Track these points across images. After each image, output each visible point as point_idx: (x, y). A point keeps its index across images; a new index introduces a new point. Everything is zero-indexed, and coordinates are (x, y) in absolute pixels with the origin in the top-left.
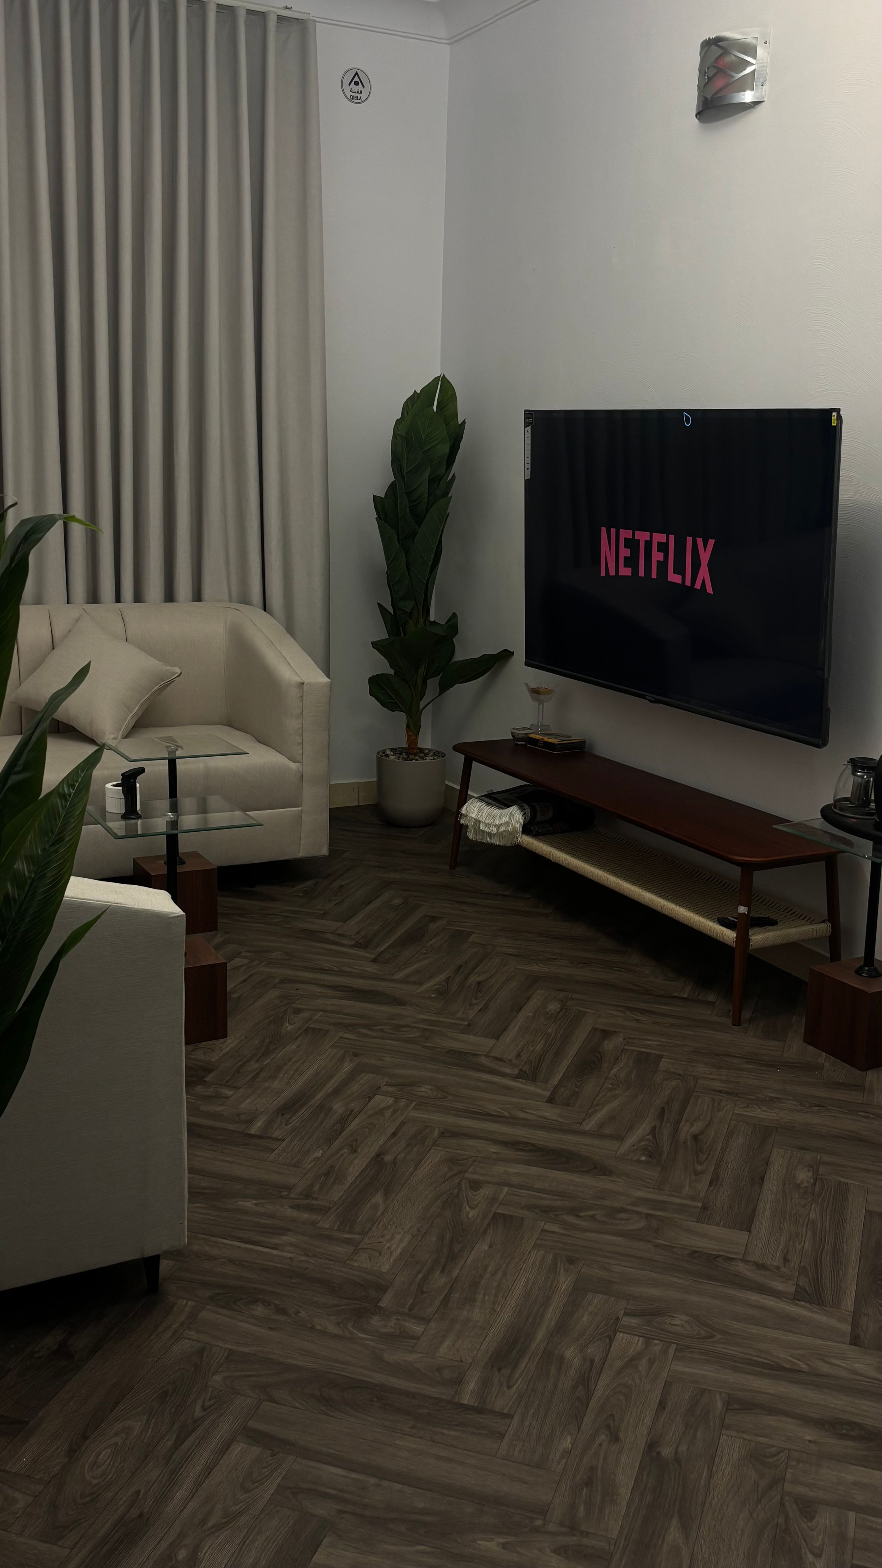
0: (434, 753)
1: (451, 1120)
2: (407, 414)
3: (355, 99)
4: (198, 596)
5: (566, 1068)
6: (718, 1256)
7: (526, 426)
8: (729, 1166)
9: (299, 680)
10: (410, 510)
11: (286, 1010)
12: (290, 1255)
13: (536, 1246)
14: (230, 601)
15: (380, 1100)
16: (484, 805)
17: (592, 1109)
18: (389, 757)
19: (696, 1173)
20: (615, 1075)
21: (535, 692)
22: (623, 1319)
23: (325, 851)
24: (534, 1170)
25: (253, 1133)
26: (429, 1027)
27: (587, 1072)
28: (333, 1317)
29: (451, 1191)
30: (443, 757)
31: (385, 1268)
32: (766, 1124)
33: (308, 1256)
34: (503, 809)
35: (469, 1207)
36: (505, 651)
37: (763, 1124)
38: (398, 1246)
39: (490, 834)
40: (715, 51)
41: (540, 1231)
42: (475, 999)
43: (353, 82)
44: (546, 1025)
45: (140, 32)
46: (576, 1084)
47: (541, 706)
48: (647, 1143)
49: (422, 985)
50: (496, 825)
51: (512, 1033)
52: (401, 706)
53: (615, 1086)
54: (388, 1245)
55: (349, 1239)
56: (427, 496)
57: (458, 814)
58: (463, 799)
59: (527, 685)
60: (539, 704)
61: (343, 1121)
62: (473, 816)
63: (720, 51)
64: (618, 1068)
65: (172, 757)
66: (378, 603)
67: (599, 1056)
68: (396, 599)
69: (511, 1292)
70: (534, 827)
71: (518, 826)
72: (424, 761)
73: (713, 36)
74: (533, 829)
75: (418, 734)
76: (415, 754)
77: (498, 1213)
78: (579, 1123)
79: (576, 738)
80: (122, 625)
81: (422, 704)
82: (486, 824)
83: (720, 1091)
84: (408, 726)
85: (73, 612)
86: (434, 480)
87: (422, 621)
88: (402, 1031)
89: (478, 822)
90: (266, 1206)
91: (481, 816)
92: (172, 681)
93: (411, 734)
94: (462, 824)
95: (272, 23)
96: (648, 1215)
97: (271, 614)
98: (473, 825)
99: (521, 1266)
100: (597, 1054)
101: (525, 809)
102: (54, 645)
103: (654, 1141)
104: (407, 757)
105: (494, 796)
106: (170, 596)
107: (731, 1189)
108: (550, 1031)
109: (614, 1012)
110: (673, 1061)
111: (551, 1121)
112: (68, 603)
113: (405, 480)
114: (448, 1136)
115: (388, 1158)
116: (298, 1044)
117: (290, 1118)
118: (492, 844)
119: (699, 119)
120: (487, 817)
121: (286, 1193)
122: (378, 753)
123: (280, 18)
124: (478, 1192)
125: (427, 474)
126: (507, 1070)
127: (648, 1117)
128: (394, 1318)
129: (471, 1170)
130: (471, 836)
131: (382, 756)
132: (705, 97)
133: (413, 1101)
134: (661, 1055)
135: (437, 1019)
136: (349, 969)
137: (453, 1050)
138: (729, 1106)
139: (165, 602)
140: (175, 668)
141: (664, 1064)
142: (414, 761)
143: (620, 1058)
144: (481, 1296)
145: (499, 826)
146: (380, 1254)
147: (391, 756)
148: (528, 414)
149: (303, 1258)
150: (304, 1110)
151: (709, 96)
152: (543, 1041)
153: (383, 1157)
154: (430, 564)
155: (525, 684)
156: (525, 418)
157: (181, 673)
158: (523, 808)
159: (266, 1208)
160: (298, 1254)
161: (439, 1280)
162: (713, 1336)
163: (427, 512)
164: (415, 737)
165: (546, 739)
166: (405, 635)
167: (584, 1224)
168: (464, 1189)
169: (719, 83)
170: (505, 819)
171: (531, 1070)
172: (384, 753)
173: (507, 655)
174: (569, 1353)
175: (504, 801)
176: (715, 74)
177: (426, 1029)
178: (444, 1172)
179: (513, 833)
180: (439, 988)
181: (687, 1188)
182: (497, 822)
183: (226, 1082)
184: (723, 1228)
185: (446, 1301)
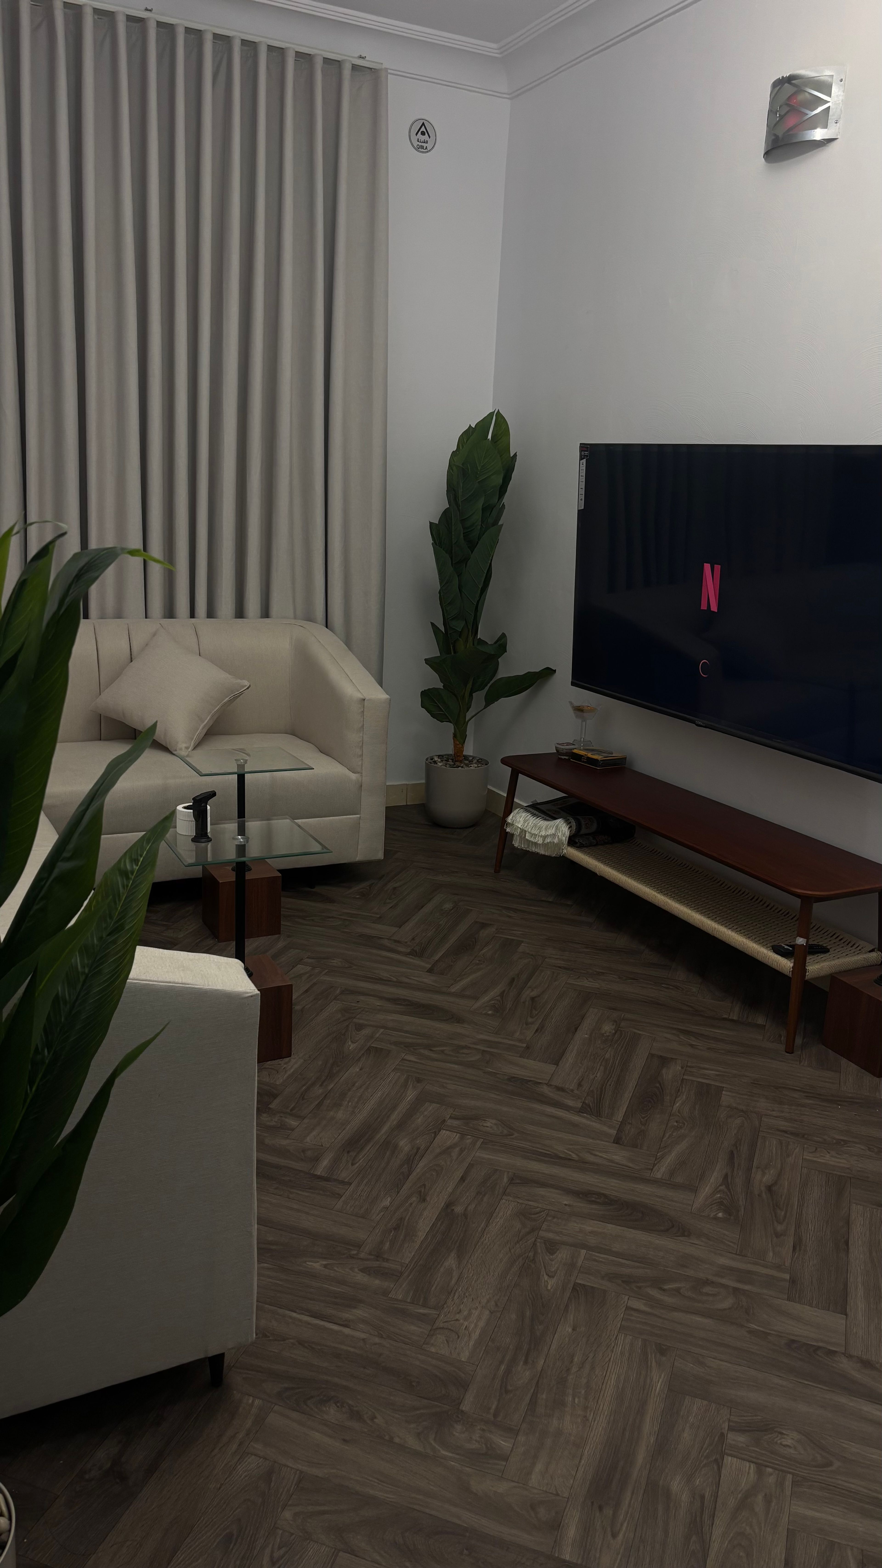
0: (478, 760)
1: (519, 1162)
2: (463, 446)
3: (421, 148)
4: (266, 613)
5: (628, 1101)
6: (819, 1348)
7: (581, 459)
8: (810, 1226)
9: (360, 696)
10: (464, 536)
11: (347, 1026)
12: (363, 1336)
13: (622, 1328)
14: (295, 618)
15: (446, 1137)
16: (530, 816)
17: (661, 1152)
18: (437, 763)
19: (778, 1235)
20: (679, 1110)
21: (579, 710)
22: (729, 1435)
23: (380, 855)
24: (611, 1229)
25: (319, 1174)
26: (488, 1049)
27: (650, 1106)
28: (412, 1426)
29: (527, 1254)
30: (486, 765)
31: (464, 1357)
32: (839, 1173)
33: (382, 1337)
34: (548, 820)
35: (547, 1274)
36: (548, 668)
37: (835, 1172)
38: (476, 1326)
39: (536, 844)
40: (788, 89)
41: (624, 1308)
42: (531, 1017)
43: (420, 132)
44: (603, 1049)
45: (222, 77)
46: (641, 1121)
47: (584, 723)
48: (722, 1196)
49: (477, 999)
50: (541, 836)
51: (570, 1058)
52: (450, 718)
53: (680, 1125)
54: (466, 1323)
55: (424, 1315)
56: (480, 523)
57: (504, 821)
58: (509, 807)
59: (571, 703)
60: (582, 721)
61: (410, 1161)
62: (519, 826)
63: (794, 89)
64: (680, 1102)
65: (241, 772)
66: (431, 622)
67: (660, 1087)
68: (447, 619)
69: (602, 1392)
70: (579, 840)
71: (564, 838)
72: (469, 769)
73: (787, 74)
74: (577, 841)
75: (464, 742)
76: (461, 762)
77: (578, 1283)
78: (649, 1169)
79: (617, 755)
80: (196, 640)
81: (469, 715)
82: (532, 835)
83: (786, 1132)
84: (455, 736)
85: (149, 626)
86: (487, 509)
87: (471, 639)
88: (463, 1053)
89: (523, 831)
90: (335, 1268)
91: (527, 826)
92: (241, 693)
93: (458, 743)
94: (507, 832)
95: (347, 72)
96: (736, 1290)
97: (332, 630)
98: (519, 835)
99: (610, 1356)
100: (658, 1085)
101: (570, 823)
102: (132, 657)
103: (728, 1193)
104: (453, 763)
105: (538, 806)
106: (240, 613)
107: (816, 1256)
108: (607, 1056)
109: (668, 1036)
110: (734, 1094)
111: (622, 1167)
112: (146, 618)
113: (460, 508)
114: (518, 1183)
115: (459, 1209)
116: (361, 1066)
117: (356, 1156)
118: (538, 853)
119: (765, 160)
120: (532, 828)
121: (355, 1252)
122: (427, 760)
123: (355, 67)
124: (554, 1256)
125: (480, 504)
126: (570, 1103)
127: (718, 1163)
128: (479, 1428)
129: (544, 1226)
130: (516, 843)
131: (431, 763)
132: (775, 135)
133: (480, 1138)
134: (721, 1087)
135: (496, 1040)
136: (407, 980)
137: (514, 1077)
138: (797, 1150)
139: (236, 618)
140: (244, 681)
141: (726, 1098)
142: (460, 768)
143: (681, 1091)
144: (570, 1399)
145: (545, 837)
146: (458, 1337)
147: (439, 763)
148: (584, 447)
149: (377, 1340)
150: (370, 1146)
151: (780, 135)
152: (602, 1068)
153: (453, 1208)
154: (480, 587)
155: (570, 702)
156: (581, 451)
157: (250, 686)
158: (569, 821)
159: (335, 1270)
160: (371, 1334)
161: (523, 1375)
162: (830, 1464)
163: (479, 539)
164: (461, 746)
165: (590, 755)
166: (455, 652)
167: (669, 1300)
168: (539, 1251)
169: (791, 121)
170: (551, 831)
171: (594, 1103)
172: (432, 759)
173: (549, 672)
174: (676, 1485)
175: (548, 812)
176: (788, 112)
177: (487, 1051)
178: (517, 1229)
179: (559, 845)
180: (494, 1003)
181: (771, 1254)
182: (543, 833)
183: (291, 1110)
184: (816, 1309)
185: (533, 1402)
